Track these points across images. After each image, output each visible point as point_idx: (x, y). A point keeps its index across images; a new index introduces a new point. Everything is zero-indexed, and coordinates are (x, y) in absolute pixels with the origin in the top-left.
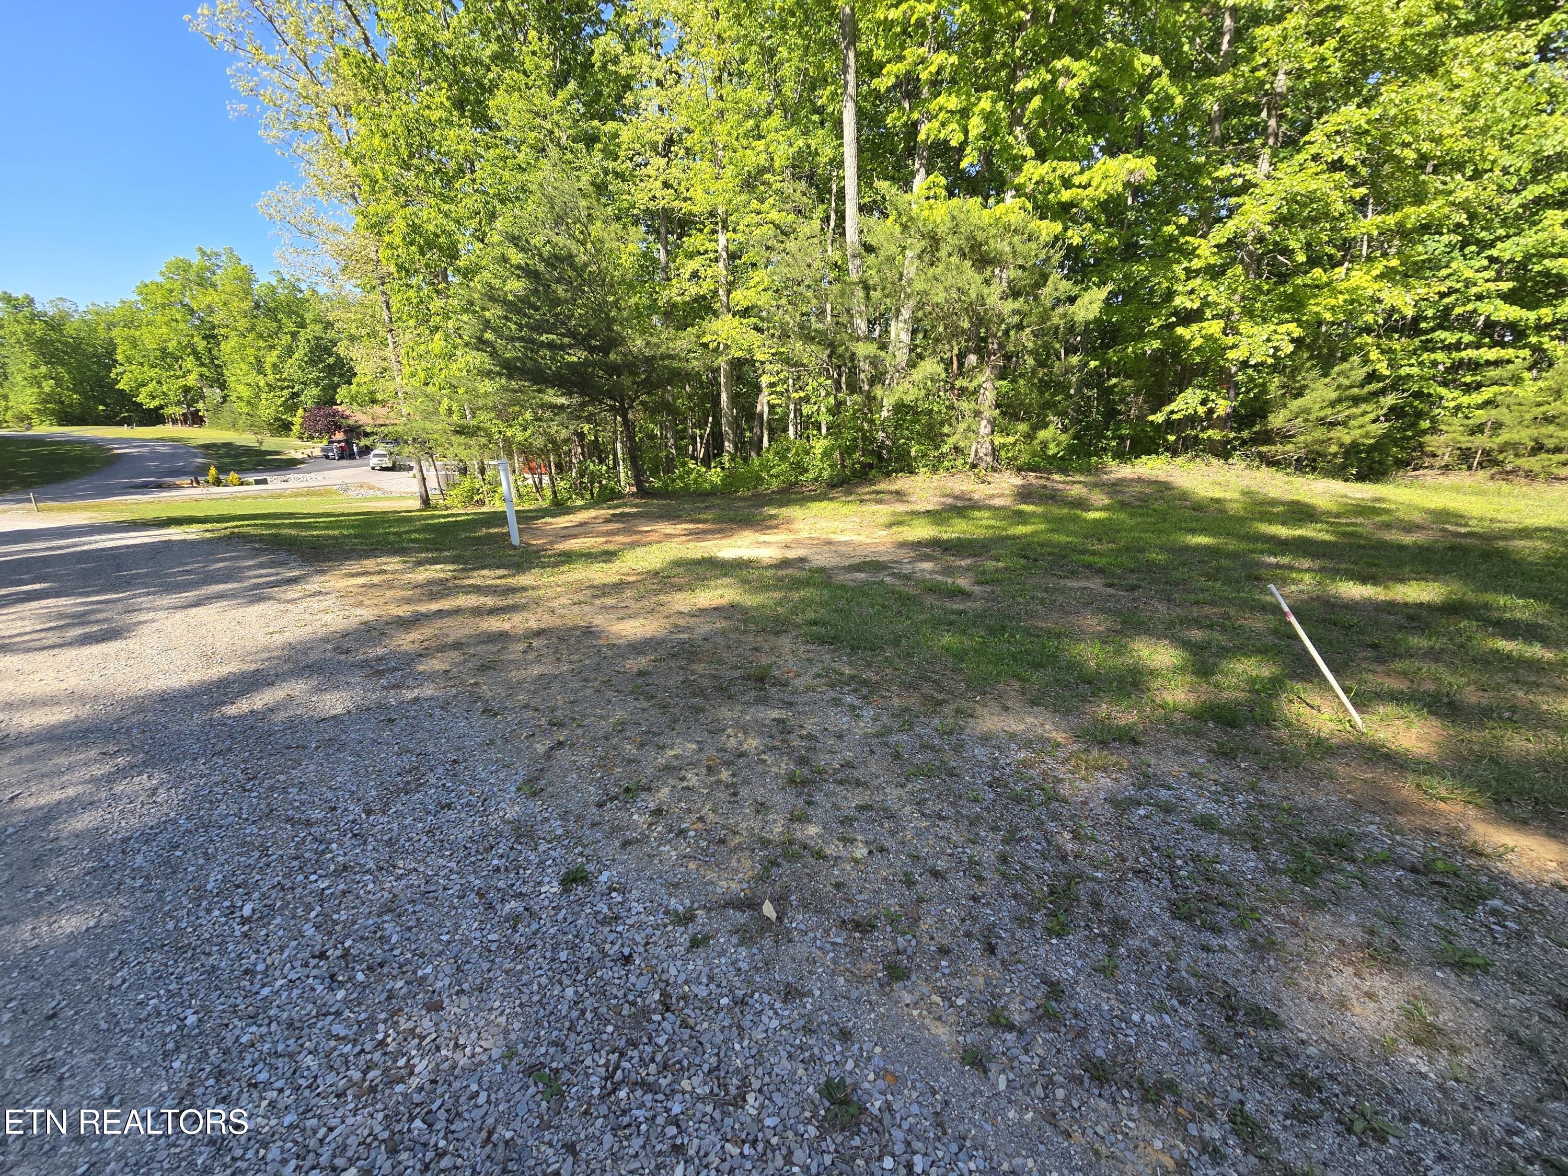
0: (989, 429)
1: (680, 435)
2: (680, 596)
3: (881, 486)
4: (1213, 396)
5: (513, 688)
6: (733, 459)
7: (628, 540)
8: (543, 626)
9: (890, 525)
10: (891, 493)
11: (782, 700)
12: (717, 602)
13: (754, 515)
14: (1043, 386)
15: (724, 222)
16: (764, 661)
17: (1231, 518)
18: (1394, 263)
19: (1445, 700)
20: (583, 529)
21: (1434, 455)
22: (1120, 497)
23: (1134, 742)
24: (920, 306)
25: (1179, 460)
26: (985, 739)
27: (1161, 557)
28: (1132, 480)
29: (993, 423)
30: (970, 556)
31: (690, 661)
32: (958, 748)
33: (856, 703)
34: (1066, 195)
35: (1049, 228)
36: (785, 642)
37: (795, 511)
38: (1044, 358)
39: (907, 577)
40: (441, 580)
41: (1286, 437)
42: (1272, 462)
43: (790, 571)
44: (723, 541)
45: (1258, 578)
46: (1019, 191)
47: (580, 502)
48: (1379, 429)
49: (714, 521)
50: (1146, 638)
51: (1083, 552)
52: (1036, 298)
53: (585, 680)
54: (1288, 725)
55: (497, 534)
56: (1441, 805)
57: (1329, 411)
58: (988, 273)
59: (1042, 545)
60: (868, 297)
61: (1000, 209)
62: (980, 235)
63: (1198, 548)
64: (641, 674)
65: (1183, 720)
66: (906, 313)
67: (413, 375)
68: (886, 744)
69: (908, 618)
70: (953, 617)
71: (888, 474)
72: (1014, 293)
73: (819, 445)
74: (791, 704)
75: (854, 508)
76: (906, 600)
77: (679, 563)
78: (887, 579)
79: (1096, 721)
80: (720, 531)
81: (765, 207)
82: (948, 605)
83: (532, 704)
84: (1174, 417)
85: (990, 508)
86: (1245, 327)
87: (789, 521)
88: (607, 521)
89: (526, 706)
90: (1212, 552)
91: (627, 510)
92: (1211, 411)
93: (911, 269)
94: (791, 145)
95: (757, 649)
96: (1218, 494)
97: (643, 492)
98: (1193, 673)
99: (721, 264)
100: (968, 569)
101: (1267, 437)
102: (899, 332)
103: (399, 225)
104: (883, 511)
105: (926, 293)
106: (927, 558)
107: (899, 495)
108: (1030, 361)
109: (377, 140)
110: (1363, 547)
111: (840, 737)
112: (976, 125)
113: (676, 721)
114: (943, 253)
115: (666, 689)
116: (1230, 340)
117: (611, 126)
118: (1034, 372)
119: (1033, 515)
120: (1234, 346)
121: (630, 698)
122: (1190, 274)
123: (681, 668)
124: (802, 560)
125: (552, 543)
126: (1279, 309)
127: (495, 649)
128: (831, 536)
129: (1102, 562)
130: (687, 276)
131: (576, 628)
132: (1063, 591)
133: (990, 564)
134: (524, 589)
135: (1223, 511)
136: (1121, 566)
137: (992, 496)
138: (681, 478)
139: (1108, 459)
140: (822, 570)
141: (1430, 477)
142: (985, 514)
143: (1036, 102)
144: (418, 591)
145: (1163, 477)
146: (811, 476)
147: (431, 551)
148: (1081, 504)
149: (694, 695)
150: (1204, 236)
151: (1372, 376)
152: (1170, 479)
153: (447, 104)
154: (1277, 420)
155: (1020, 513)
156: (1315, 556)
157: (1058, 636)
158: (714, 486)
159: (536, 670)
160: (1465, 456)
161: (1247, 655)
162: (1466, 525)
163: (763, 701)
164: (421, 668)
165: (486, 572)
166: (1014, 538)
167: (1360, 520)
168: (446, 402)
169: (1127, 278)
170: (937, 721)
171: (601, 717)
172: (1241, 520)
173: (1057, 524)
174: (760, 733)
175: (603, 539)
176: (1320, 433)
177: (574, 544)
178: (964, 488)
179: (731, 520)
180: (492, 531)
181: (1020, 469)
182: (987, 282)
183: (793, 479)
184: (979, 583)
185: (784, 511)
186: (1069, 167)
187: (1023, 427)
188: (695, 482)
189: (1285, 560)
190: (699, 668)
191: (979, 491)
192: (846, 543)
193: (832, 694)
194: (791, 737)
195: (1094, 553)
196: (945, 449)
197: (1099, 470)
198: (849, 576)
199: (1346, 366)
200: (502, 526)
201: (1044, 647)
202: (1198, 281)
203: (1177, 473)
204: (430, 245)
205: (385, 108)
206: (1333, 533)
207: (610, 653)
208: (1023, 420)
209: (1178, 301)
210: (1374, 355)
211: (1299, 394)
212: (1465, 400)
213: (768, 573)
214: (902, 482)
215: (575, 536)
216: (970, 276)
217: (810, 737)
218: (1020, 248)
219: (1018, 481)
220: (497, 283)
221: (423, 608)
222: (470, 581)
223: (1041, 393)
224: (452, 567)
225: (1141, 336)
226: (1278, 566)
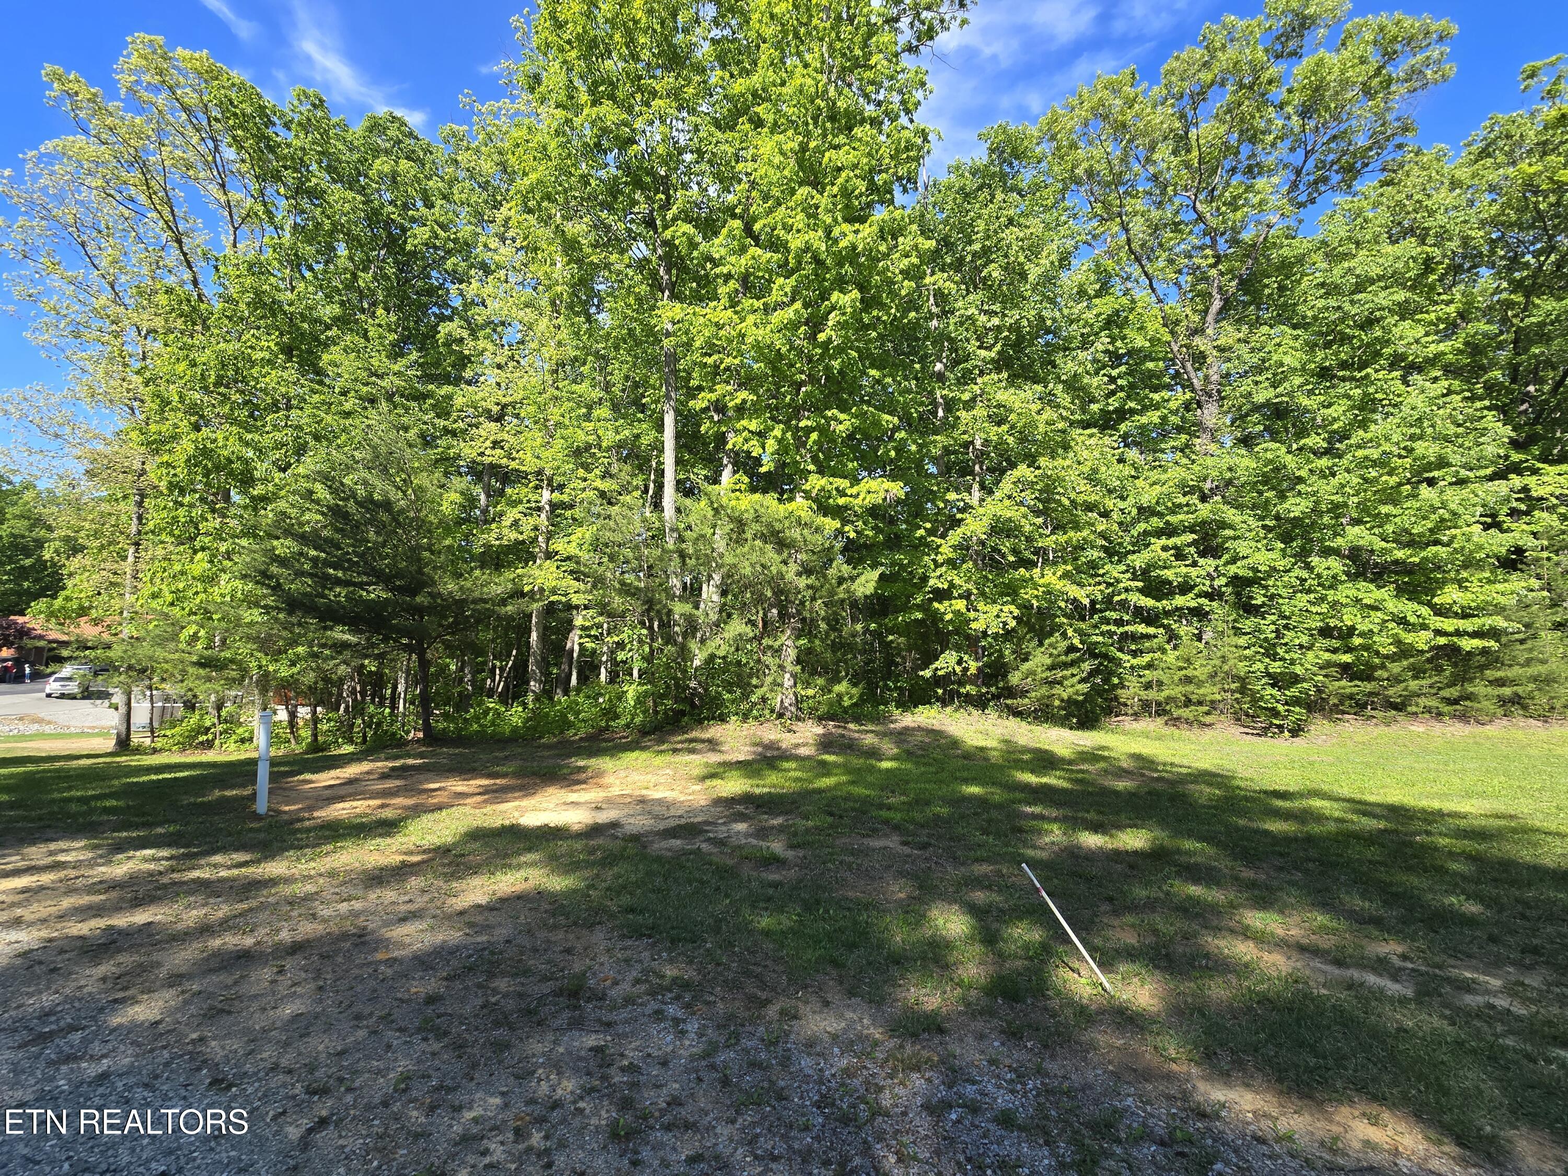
0: (792, 682)
1: (478, 669)
2: (476, 881)
3: (694, 734)
4: (966, 658)
5: (255, 1040)
6: (537, 699)
7: (410, 802)
8: (299, 938)
9: (703, 778)
10: (703, 741)
11: (599, 1021)
12: (520, 887)
13: (561, 767)
14: (834, 647)
15: (550, 480)
16: (577, 967)
17: (993, 766)
18: (1069, 568)
19: (1163, 952)
20: (350, 789)
21: (1126, 705)
22: (905, 746)
23: (941, 1031)
24: (729, 575)
25: (949, 710)
26: (810, 1044)
27: (944, 811)
28: (914, 729)
29: (794, 676)
30: (781, 814)
31: (491, 975)
32: (786, 1061)
33: (680, 1014)
34: (841, 501)
35: (831, 524)
36: (599, 937)
37: (605, 763)
38: (834, 623)
39: (721, 843)
40: (151, 874)
41: (1024, 693)
42: (1017, 713)
43: (600, 841)
44: (525, 803)
45: (1020, 830)
46: (807, 495)
47: (348, 749)
48: (1084, 688)
49: (516, 775)
50: (939, 904)
51: (881, 806)
52: (825, 576)
53: (358, 1017)
54: (1059, 993)
55: (236, 799)
56: (1174, 1067)
57: (1048, 674)
58: (785, 554)
59: (846, 799)
60: (684, 563)
61: (791, 506)
62: (778, 526)
63: (972, 798)
64: (431, 1000)
65: (978, 999)
66: (717, 578)
67: (154, 596)
68: (713, 1067)
69: (727, 896)
70: (771, 891)
71: (700, 722)
72: (807, 571)
73: (631, 691)
74: (609, 1025)
75: (668, 758)
76: (724, 872)
77: (477, 835)
78: (704, 846)
79: (908, 1009)
80: (521, 788)
81: (591, 476)
82: (764, 875)
83: (284, 1062)
84: (940, 673)
85: (797, 758)
86: (981, 606)
87: (600, 774)
88: (384, 776)
89: (275, 1068)
90: (981, 801)
91: (411, 762)
92: (966, 670)
93: (720, 544)
94: (617, 433)
95: (568, 951)
96: (981, 742)
97: (432, 738)
98: (981, 942)
99: (543, 516)
100: (781, 829)
101: (1010, 692)
102: (710, 593)
103: (186, 446)
104: (697, 762)
105: (735, 566)
106: (742, 817)
107: (713, 745)
108: (823, 626)
109: (181, 367)
110: (1090, 794)
111: (664, 1064)
112: (771, 445)
113: (474, 1066)
114: (749, 535)
115: (462, 1019)
116: (972, 614)
117: (446, 389)
118: (827, 634)
119: (836, 765)
120: (975, 620)
121: (417, 1039)
122: (937, 565)
123: (480, 986)
124: (614, 825)
125: (311, 809)
126: (1002, 594)
127: (230, 981)
128: (644, 792)
129: (897, 817)
130: (508, 523)
131: (345, 936)
132: (865, 852)
133: (802, 824)
134: (272, 882)
135: (986, 759)
136: (913, 821)
137: (797, 746)
138: (477, 718)
139: (892, 707)
140: (635, 838)
141: (1128, 723)
142: (792, 765)
143: (814, 436)
144: (114, 894)
145: (937, 727)
146: (622, 722)
147: (137, 827)
148: (874, 753)
149: (497, 1024)
150: (943, 536)
151: (1072, 649)
152: (943, 728)
153: (275, 349)
154: (1015, 679)
155: (823, 763)
156: (1058, 804)
157: (867, 906)
158: (515, 729)
159: (288, 1010)
160: (1146, 705)
161: (1020, 919)
162: (1157, 771)
163: (577, 1024)
164: (116, 1021)
165: (218, 858)
166: (820, 791)
167: (1085, 767)
168: (192, 629)
169: (893, 564)
170: (762, 1029)
171: (379, 1072)
172: (1001, 768)
173: (858, 776)
174: (576, 1070)
175: (378, 802)
176: (1044, 690)
177: (341, 810)
178: (772, 737)
179: (534, 774)
180: (228, 793)
181: (820, 719)
182: (785, 562)
183: (603, 724)
184: (792, 847)
185: (594, 763)
186: (843, 483)
187: (820, 681)
188: (493, 723)
189: (1037, 809)
190: (502, 984)
191: (787, 740)
192: (660, 802)
193: (653, 1006)
194: (613, 1071)
195: (889, 808)
196: (754, 698)
197: (887, 719)
198: (664, 844)
199: (1053, 639)
200: (243, 786)
201: (856, 923)
202: (944, 569)
203: (947, 721)
204: (218, 468)
205: (199, 339)
206: (1070, 780)
207: (389, 972)
208: (820, 675)
209: (931, 582)
210: (1070, 632)
211: (1026, 660)
212: (1135, 662)
213: (578, 845)
214: (714, 731)
215: (342, 799)
216: (771, 554)
217: (632, 1069)
218: (809, 537)
219: (820, 730)
220: (293, 512)
221: (121, 921)
222: (196, 874)
223: (834, 652)
224: (165, 853)
225: (906, 608)
226: (1034, 817)
